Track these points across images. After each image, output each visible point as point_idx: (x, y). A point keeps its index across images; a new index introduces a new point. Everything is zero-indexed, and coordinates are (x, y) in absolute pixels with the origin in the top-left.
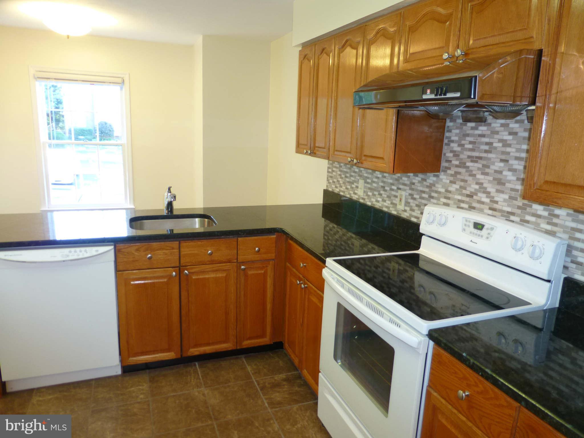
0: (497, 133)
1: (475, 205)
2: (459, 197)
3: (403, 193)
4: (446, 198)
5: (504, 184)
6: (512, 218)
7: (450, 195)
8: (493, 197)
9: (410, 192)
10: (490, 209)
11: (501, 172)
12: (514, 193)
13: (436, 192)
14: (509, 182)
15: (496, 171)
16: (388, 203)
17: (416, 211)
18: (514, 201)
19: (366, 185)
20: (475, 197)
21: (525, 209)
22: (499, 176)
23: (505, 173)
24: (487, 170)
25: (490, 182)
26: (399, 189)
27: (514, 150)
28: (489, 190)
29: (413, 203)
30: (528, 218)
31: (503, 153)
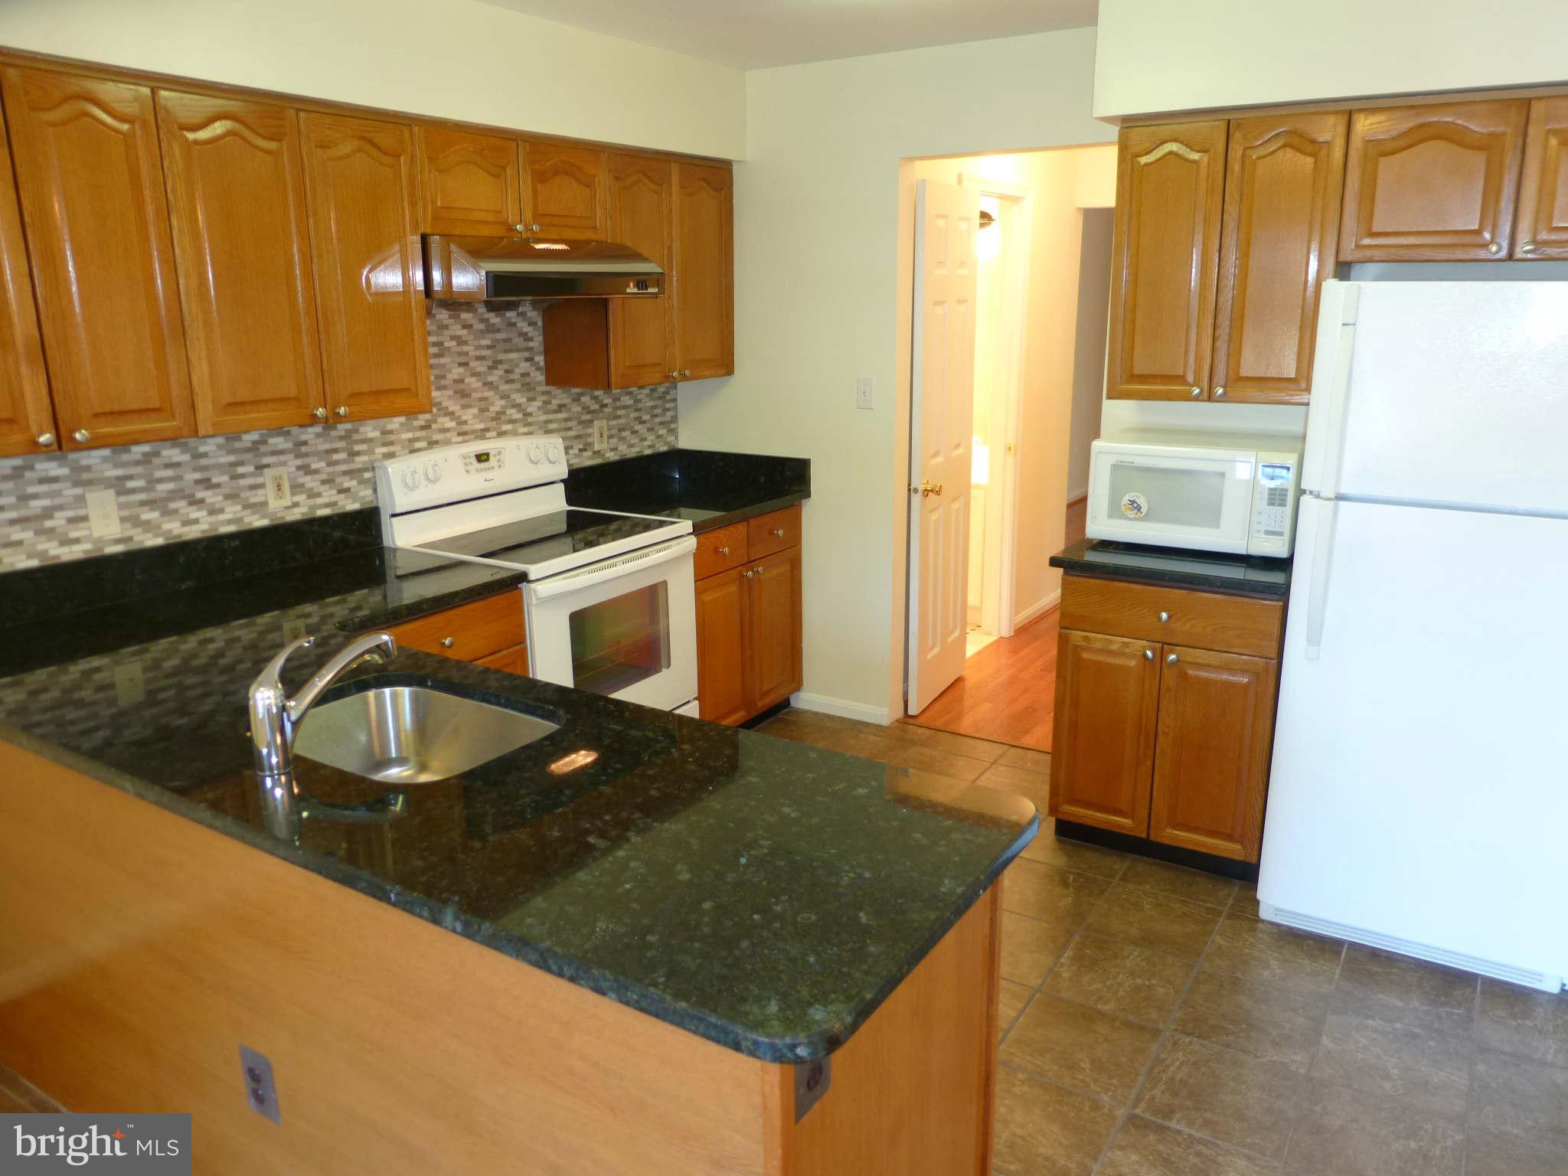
0: (446, 327)
1: (437, 437)
2: (410, 435)
3: (282, 471)
4: (385, 444)
5: (469, 395)
6: (488, 435)
7: (392, 437)
8: (459, 417)
9: (299, 462)
10: (459, 434)
11: (461, 381)
12: (483, 403)
13: (363, 441)
14: (475, 390)
15: (455, 381)
16: (232, 510)
17: (324, 494)
18: (486, 413)
19: (123, 499)
20: (434, 426)
21: (499, 418)
22: (461, 386)
23: (467, 380)
24: (443, 382)
25: (450, 397)
26: (260, 468)
27: (472, 348)
28: (451, 409)
29: (310, 482)
30: (505, 427)
31: (460, 354)
